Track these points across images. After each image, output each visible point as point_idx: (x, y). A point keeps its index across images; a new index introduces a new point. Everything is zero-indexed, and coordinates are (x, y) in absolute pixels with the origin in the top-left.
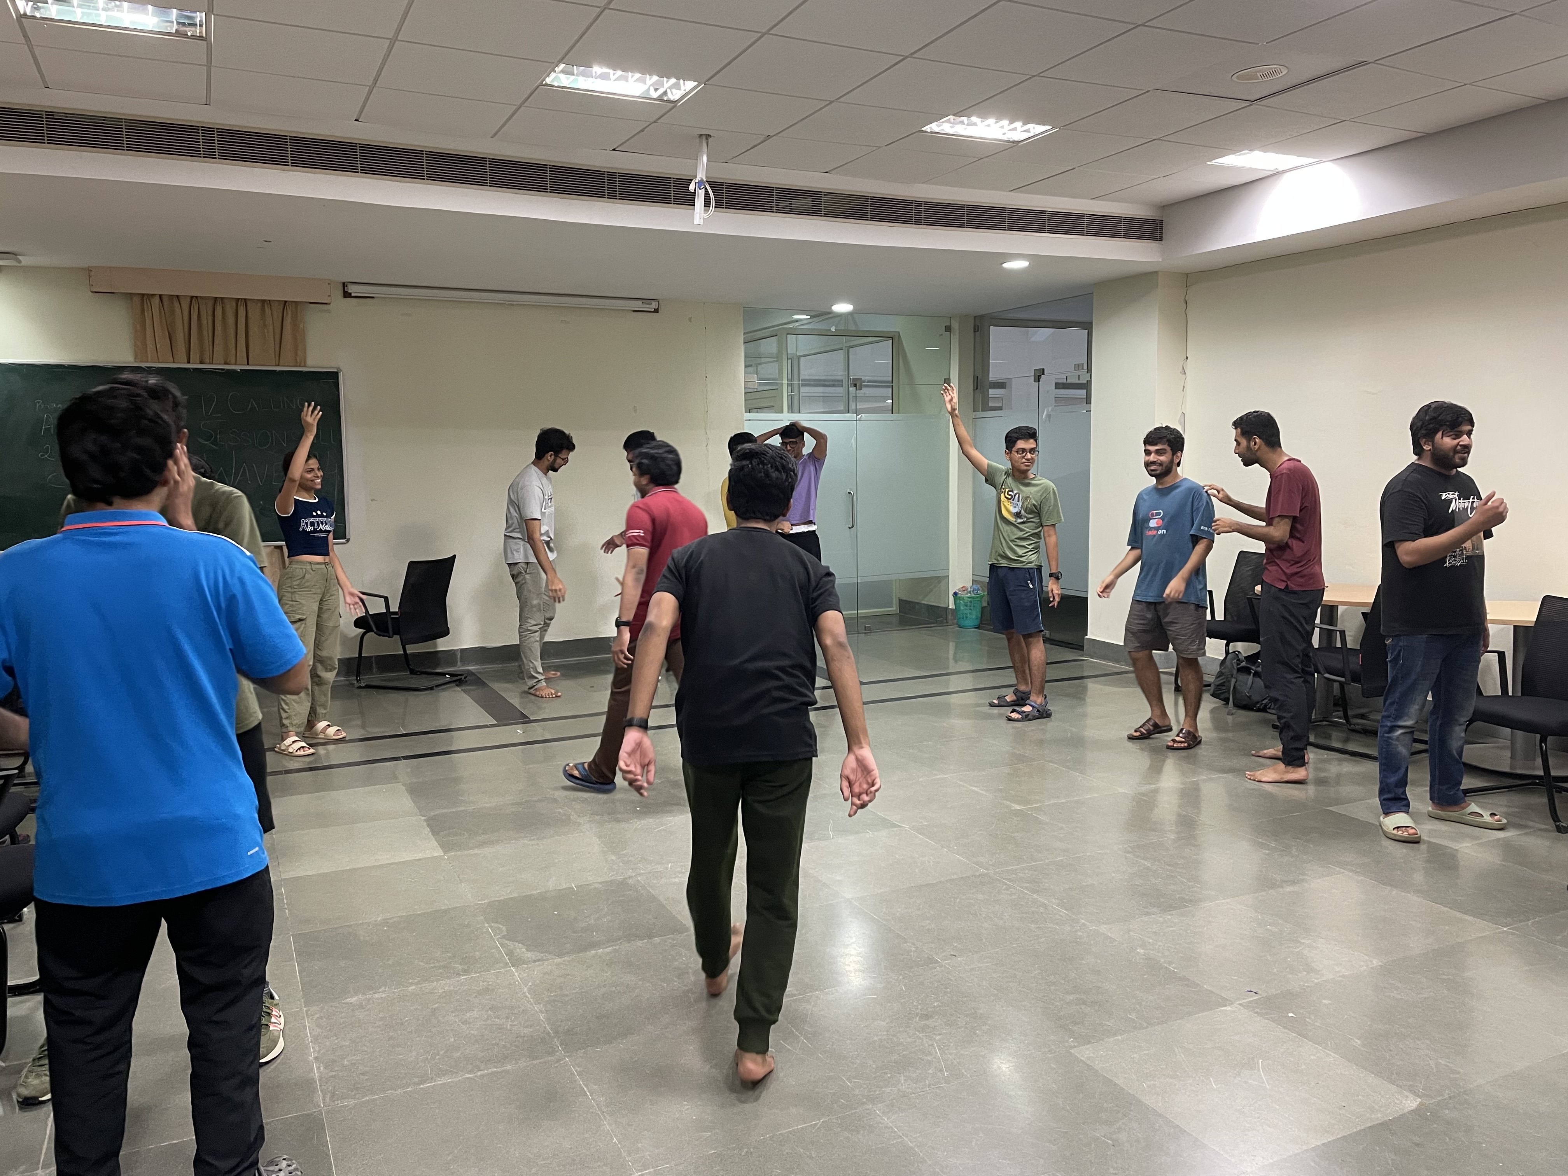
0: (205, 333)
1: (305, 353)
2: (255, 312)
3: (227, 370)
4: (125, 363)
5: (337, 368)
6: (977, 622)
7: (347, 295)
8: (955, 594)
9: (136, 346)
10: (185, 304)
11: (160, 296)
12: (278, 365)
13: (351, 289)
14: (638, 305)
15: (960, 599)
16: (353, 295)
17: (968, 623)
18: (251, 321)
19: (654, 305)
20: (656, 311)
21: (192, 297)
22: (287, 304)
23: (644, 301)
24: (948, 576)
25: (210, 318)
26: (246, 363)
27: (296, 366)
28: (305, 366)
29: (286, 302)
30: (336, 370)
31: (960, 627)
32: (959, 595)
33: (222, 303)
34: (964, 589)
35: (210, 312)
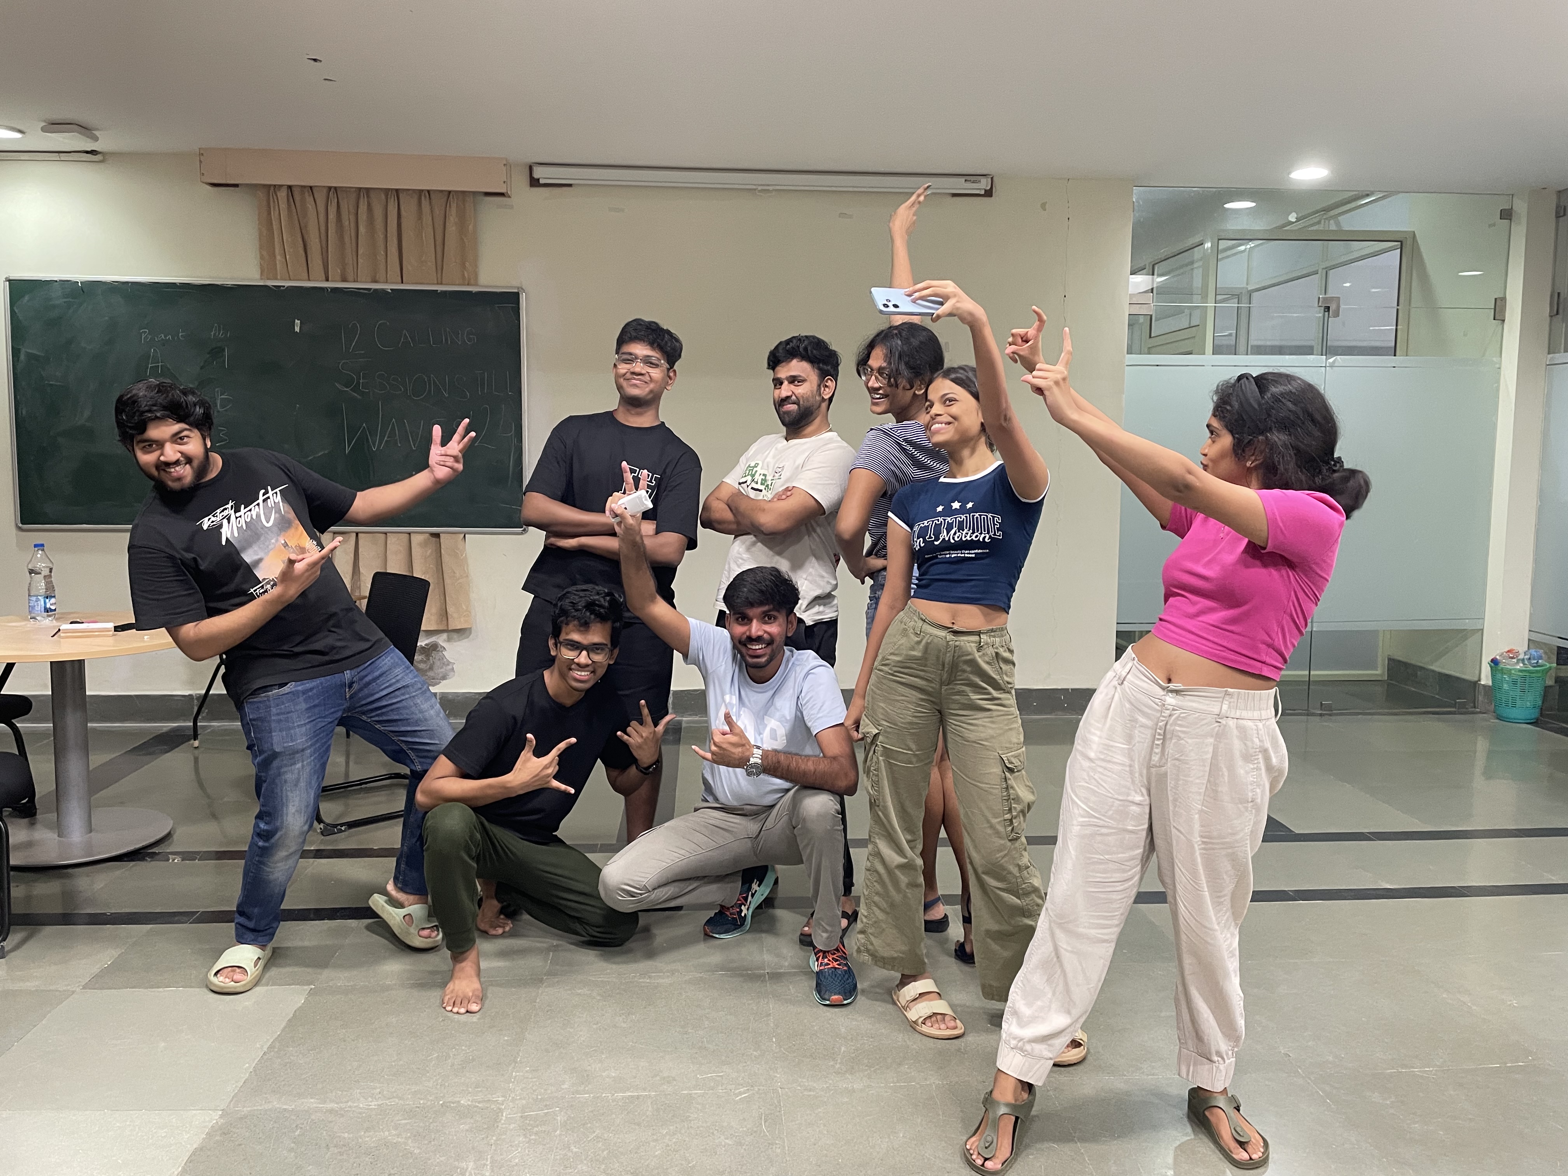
0: (347, 239)
1: (476, 266)
2: (409, 207)
3: (376, 290)
4: (248, 280)
5: (518, 288)
6: (1534, 714)
7: (534, 182)
8: (1494, 662)
9: (262, 257)
10: (321, 198)
11: (290, 187)
12: (441, 284)
13: (538, 173)
14: (960, 185)
15: (1502, 671)
16: (542, 181)
17: (1514, 713)
18: (404, 221)
19: (984, 184)
20: (989, 193)
21: (330, 188)
22: (451, 195)
23: (968, 178)
24: (1482, 630)
25: (352, 218)
26: (400, 281)
27: (464, 285)
28: (476, 285)
29: (450, 192)
30: (516, 291)
31: (1499, 718)
32: (1501, 666)
33: (368, 197)
34: (1512, 654)
35: (353, 210)
